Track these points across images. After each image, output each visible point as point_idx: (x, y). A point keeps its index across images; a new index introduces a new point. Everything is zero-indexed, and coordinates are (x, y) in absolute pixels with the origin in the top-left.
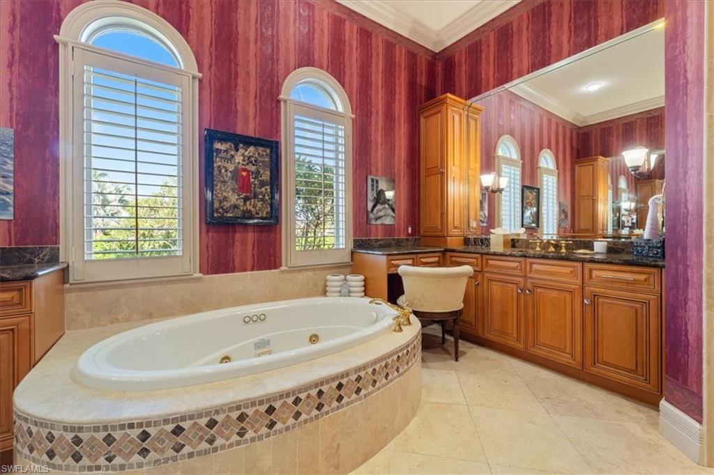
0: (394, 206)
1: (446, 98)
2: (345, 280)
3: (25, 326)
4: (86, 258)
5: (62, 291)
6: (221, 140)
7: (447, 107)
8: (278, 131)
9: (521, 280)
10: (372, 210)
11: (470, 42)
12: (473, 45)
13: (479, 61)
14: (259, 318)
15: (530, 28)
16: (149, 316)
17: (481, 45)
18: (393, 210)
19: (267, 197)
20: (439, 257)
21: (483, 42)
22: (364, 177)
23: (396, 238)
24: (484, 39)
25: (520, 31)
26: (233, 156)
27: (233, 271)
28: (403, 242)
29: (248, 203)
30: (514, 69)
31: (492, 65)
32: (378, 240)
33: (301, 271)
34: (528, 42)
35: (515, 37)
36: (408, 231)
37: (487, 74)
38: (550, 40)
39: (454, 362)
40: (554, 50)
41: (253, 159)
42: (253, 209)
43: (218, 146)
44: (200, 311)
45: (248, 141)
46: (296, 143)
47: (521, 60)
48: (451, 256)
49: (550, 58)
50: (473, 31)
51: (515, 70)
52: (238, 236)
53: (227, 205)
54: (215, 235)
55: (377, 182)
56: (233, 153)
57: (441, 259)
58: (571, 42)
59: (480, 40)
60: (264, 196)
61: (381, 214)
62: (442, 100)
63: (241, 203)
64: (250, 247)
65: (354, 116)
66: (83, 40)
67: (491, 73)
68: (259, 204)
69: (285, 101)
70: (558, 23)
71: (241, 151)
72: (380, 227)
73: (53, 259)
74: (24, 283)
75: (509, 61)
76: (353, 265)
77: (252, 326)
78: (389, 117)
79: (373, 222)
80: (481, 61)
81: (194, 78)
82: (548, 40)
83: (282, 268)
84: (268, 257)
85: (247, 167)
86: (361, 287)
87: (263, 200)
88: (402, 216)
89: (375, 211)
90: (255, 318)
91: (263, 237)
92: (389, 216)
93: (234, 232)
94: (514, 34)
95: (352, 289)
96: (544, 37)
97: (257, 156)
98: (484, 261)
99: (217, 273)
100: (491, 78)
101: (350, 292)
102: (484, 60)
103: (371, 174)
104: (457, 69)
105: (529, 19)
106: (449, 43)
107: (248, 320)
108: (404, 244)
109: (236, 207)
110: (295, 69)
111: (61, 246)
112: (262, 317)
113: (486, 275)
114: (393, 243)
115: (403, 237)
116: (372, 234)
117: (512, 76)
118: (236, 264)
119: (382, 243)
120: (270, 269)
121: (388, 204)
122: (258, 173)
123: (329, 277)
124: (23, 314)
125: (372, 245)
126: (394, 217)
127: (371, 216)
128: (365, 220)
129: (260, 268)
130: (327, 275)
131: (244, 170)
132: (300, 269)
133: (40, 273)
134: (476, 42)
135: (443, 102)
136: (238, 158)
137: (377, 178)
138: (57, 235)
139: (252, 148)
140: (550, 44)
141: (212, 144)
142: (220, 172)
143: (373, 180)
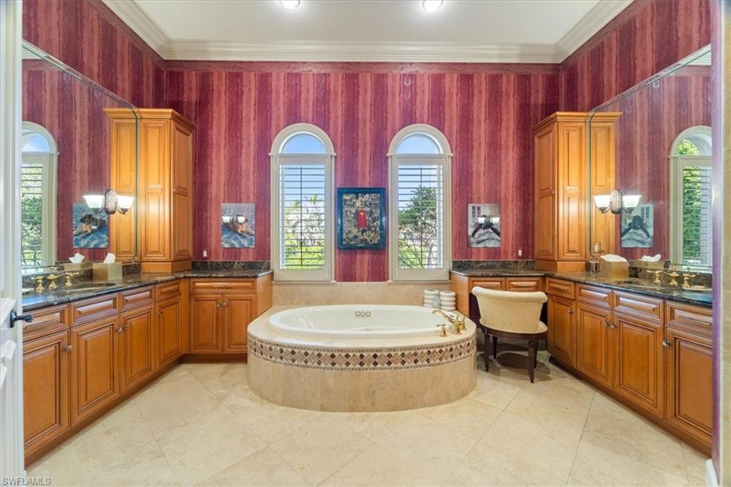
0: (499, 230)
1: (556, 116)
2: (439, 295)
3: (254, 299)
4: (281, 268)
5: (272, 285)
6: (347, 193)
7: (558, 125)
8: (386, 180)
9: (608, 312)
10: (473, 234)
11: (593, 47)
12: (595, 49)
13: (601, 67)
14: (366, 314)
15: (654, 22)
16: (308, 303)
17: (603, 48)
18: (498, 234)
19: (378, 229)
20: (537, 281)
21: (605, 45)
22: (465, 205)
23: (502, 260)
24: (605, 42)
25: (643, 27)
26: (355, 203)
27: (355, 281)
28: (510, 264)
29: (365, 234)
30: (637, 70)
31: (614, 69)
32: (479, 262)
33: (404, 284)
34: (652, 38)
35: (639, 34)
36: (517, 253)
37: (609, 80)
38: (677, 32)
39: (529, 382)
40: (682, 43)
41: (367, 203)
42: (368, 238)
43: (346, 197)
44: (334, 304)
45: (364, 191)
46: (399, 186)
47: (644, 60)
48: (550, 282)
49: (677, 53)
50: (594, 36)
51: (638, 72)
52: (358, 257)
53: (351, 236)
54: (344, 256)
55: (479, 208)
56: (355, 200)
57: (540, 285)
58: (702, 30)
59: (602, 43)
60: (375, 228)
61: (482, 238)
62: (552, 119)
63: (360, 234)
64: (366, 265)
65: (452, 155)
66: (280, 152)
67: (614, 79)
68: (372, 235)
69: (391, 157)
70: (686, 10)
71: (360, 198)
72: (482, 250)
73: (268, 268)
74: (253, 279)
75: (632, 63)
76: (450, 283)
77: (360, 319)
78: (494, 146)
79: (474, 245)
80: (603, 67)
81: (331, 157)
82: (674, 33)
83: (388, 281)
84: (379, 273)
85: (364, 209)
86: (452, 301)
87: (375, 231)
88: (510, 239)
89: (476, 235)
90: (363, 314)
91: (375, 258)
92: (493, 239)
93: (356, 254)
94: (637, 31)
95: (442, 303)
96: (670, 30)
97: (370, 200)
98: (577, 289)
99: (345, 281)
100: (614, 85)
101: (441, 305)
102: (606, 65)
103: (471, 203)
104: (579, 76)
105: (653, 11)
106: (571, 52)
107: (359, 314)
108: (512, 266)
109: (356, 237)
110: (400, 130)
111: (271, 261)
112: (368, 314)
113: (579, 304)
114: (498, 265)
115: (510, 259)
116: (474, 256)
117: (635, 80)
118: (357, 276)
119: (484, 264)
120: (380, 281)
121: (492, 229)
122: (371, 213)
123: (426, 291)
124: (253, 293)
125: (473, 266)
126: (500, 241)
127: (472, 240)
128: (466, 244)
129: (373, 280)
130: (425, 289)
131: (362, 211)
132: (404, 283)
133: (259, 275)
134: (598, 46)
135: (554, 120)
136: (358, 204)
137: (479, 205)
138: (269, 255)
139: (367, 195)
140: (677, 36)
141: (342, 197)
142: (346, 214)
143: (474, 208)
